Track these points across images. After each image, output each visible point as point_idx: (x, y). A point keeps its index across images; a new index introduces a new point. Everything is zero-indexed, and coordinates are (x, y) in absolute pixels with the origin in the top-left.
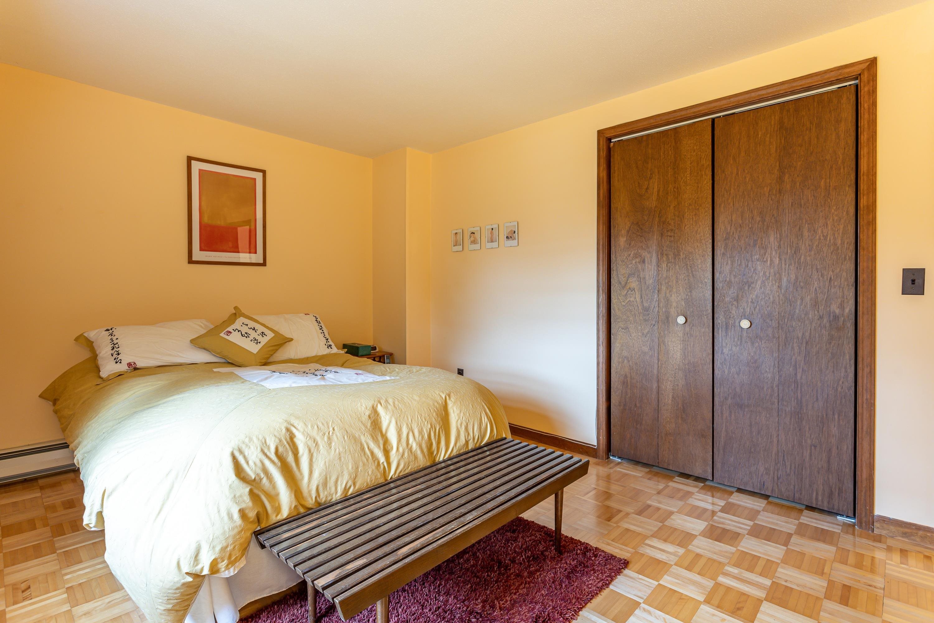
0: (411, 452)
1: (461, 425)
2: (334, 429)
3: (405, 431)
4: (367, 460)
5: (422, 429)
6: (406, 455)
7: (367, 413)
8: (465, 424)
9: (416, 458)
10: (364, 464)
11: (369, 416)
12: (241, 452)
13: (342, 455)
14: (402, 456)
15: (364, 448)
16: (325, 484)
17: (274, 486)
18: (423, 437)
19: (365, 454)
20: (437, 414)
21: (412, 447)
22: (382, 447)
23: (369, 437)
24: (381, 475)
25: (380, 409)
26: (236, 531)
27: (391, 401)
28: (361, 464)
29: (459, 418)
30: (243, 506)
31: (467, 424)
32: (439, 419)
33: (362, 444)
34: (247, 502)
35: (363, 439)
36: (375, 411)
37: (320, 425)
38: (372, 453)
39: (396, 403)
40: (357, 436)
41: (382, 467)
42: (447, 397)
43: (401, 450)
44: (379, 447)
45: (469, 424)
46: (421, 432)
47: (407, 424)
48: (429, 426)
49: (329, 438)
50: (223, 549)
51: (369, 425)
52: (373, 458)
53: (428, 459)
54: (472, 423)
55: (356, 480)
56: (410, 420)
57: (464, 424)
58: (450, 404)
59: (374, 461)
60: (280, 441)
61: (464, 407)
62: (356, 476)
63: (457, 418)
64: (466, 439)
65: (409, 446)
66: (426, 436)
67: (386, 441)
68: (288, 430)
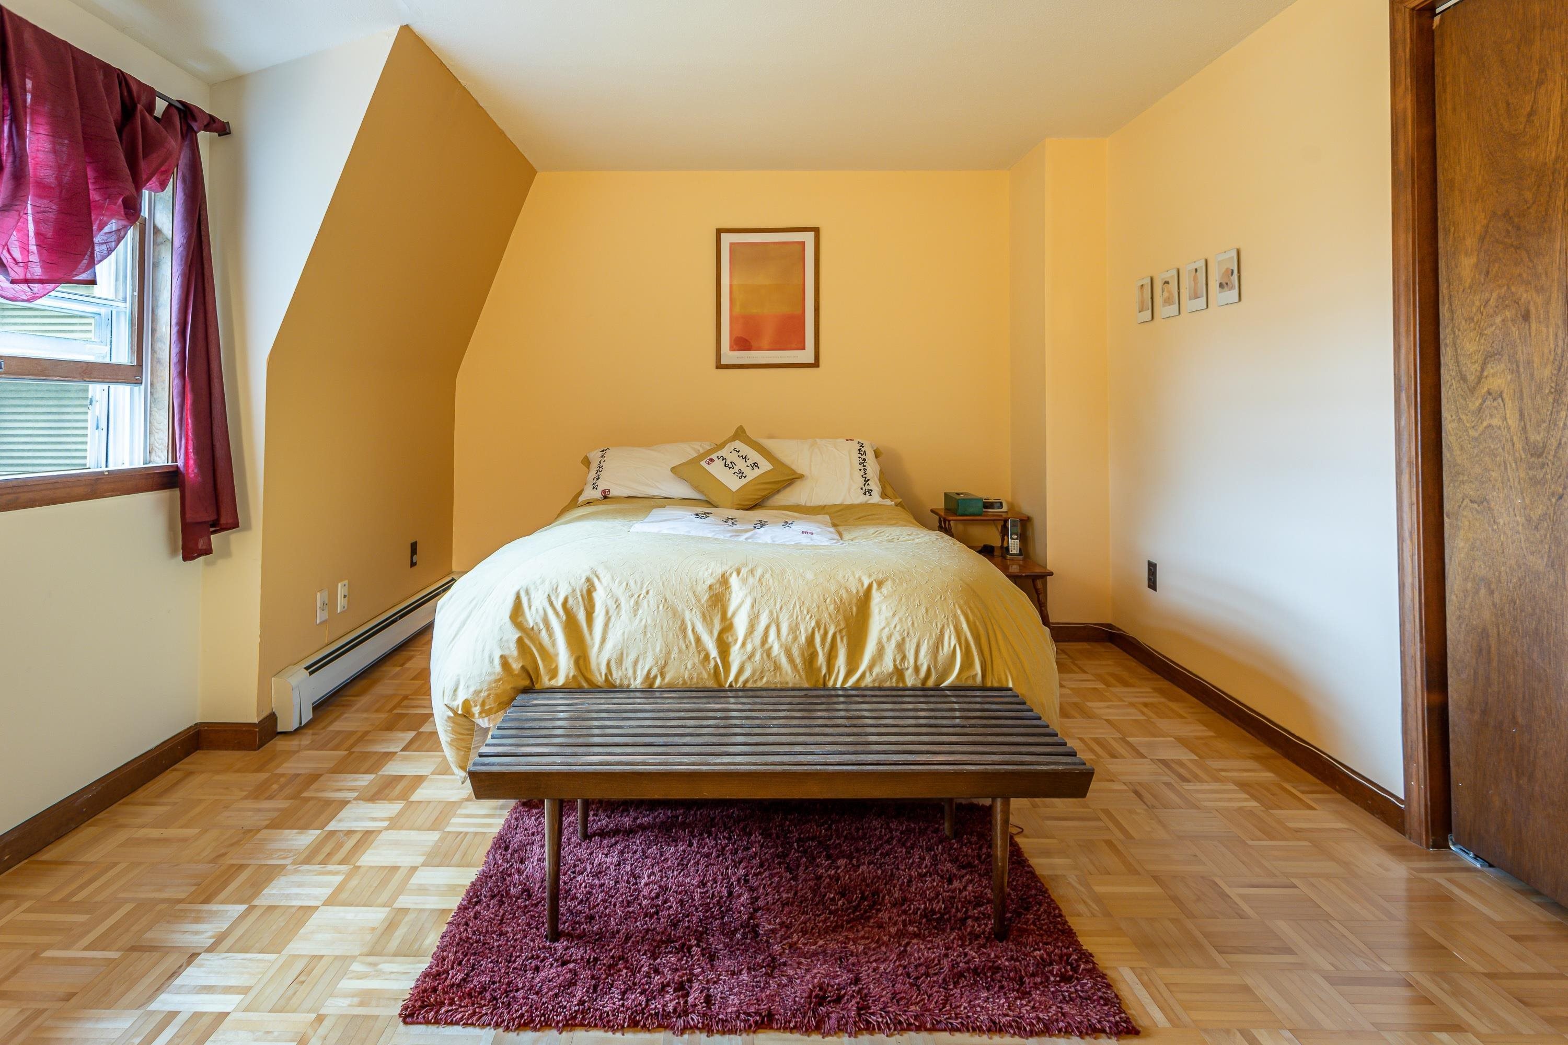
0: (769, 655)
1: (889, 638)
2: (647, 593)
3: (764, 621)
4: (687, 647)
5: (797, 625)
6: (758, 657)
7: (709, 583)
8: (899, 638)
9: (777, 667)
10: (680, 651)
11: (710, 587)
12: (527, 592)
13: (649, 629)
14: (750, 658)
15: (685, 629)
16: (620, 661)
17: (554, 644)
18: (795, 639)
19: (685, 636)
20: (838, 609)
21: (771, 648)
22: (716, 634)
23: (699, 615)
24: (709, 674)
25: (734, 581)
26: (493, 678)
27: (758, 573)
28: (676, 649)
29: (888, 624)
30: (506, 653)
31: (903, 639)
32: (840, 617)
33: (683, 622)
34: (512, 650)
35: (688, 615)
36: (724, 580)
37: (632, 583)
38: (698, 640)
39: (767, 576)
40: (679, 609)
41: (712, 663)
42: (875, 586)
43: (749, 647)
44: (711, 633)
45: (907, 640)
46: (794, 629)
47: (771, 613)
48: (813, 624)
49: (637, 603)
50: (477, 692)
51: (705, 598)
52: (697, 647)
53: (804, 677)
54: (915, 641)
55: (666, 669)
56: (778, 606)
57: (896, 638)
58: (876, 596)
59: (699, 652)
60: (574, 590)
61: (904, 609)
62: (666, 664)
63: (883, 624)
64: (895, 666)
65: (767, 646)
66: (803, 638)
67: (727, 627)
68: (588, 580)
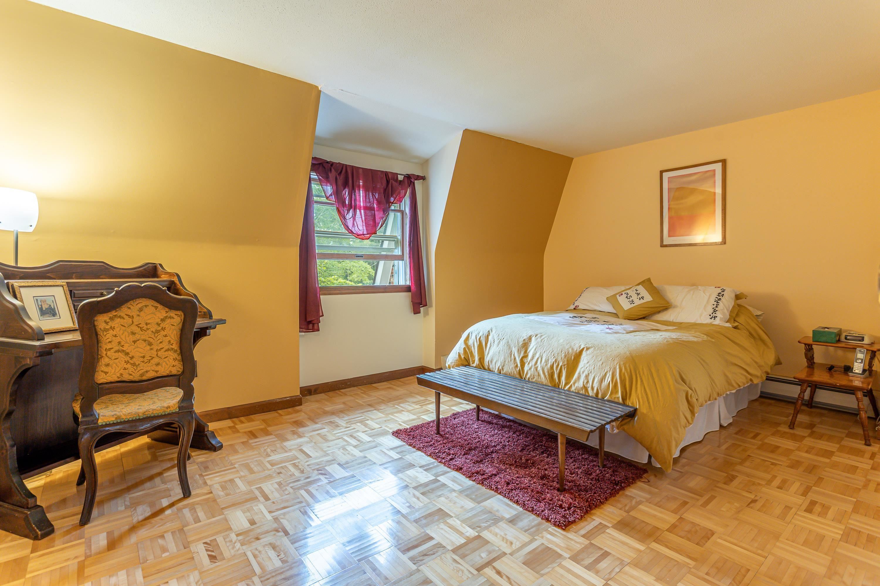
0: (536, 370)
1: (583, 372)
2: (503, 339)
3: (537, 355)
4: (511, 361)
5: (548, 360)
6: (532, 370)
7: (524, 338)
8: (587, 373)
9: (539, 375)
10: (508, 362)
11: (524, 340)
12: (472, 334)
13: (501, 352)
14: (530, 369)
15: (512, 354)
16: (491, 362)
17: (475, 352)
18: (546, 365)
19: (511, 356)
20: (565, 356)
21: (538, 367)
22: (520, 357)
23: (517, 349)
24: (517, 373)
25: (533, 339)
26: (456, 359)
27: (543, 337)
28: (507, 361)
29: (584, 366)
30: (460, 352)
31: (589, 374)
32: (566, 360)
33: (511, 351)
34: (462, 352)
35: (513, 349)
36: (530, 338)
37: (500, 335)
38: (515, 359)
39: (545, 339)
40: (511, 346)
41: (518, 369)
42: (585, 349)
43: (530, 365)
44: (519, 357)
45: (590, 374)
46: (547, 361)
47: (541, 353)
48: (554, 360)
49: (499, 342)
50: (452, 363)
51: (521, 343)
52: (514, 361)
53: (549, 381)
54: (593, 375)
55: (504, 368)
56: (544, 351)
57: (586, 373)
58: (584, 354)
59: (514, 363)
60: (483, 334)
61: (593, 361)
62: (504, 365)
63: (582, 366)
64: (583, 385)
65: (536, 366)
66: (549, 366)
67: (526, 356)
68: (489, 331)
